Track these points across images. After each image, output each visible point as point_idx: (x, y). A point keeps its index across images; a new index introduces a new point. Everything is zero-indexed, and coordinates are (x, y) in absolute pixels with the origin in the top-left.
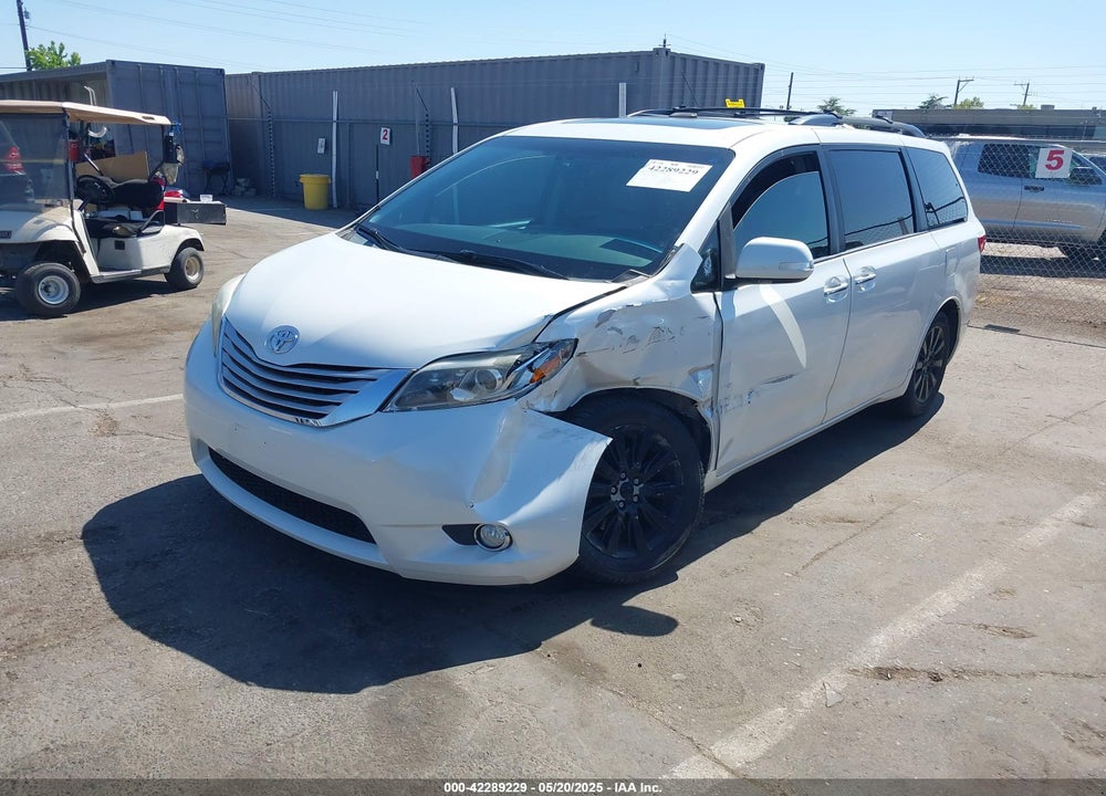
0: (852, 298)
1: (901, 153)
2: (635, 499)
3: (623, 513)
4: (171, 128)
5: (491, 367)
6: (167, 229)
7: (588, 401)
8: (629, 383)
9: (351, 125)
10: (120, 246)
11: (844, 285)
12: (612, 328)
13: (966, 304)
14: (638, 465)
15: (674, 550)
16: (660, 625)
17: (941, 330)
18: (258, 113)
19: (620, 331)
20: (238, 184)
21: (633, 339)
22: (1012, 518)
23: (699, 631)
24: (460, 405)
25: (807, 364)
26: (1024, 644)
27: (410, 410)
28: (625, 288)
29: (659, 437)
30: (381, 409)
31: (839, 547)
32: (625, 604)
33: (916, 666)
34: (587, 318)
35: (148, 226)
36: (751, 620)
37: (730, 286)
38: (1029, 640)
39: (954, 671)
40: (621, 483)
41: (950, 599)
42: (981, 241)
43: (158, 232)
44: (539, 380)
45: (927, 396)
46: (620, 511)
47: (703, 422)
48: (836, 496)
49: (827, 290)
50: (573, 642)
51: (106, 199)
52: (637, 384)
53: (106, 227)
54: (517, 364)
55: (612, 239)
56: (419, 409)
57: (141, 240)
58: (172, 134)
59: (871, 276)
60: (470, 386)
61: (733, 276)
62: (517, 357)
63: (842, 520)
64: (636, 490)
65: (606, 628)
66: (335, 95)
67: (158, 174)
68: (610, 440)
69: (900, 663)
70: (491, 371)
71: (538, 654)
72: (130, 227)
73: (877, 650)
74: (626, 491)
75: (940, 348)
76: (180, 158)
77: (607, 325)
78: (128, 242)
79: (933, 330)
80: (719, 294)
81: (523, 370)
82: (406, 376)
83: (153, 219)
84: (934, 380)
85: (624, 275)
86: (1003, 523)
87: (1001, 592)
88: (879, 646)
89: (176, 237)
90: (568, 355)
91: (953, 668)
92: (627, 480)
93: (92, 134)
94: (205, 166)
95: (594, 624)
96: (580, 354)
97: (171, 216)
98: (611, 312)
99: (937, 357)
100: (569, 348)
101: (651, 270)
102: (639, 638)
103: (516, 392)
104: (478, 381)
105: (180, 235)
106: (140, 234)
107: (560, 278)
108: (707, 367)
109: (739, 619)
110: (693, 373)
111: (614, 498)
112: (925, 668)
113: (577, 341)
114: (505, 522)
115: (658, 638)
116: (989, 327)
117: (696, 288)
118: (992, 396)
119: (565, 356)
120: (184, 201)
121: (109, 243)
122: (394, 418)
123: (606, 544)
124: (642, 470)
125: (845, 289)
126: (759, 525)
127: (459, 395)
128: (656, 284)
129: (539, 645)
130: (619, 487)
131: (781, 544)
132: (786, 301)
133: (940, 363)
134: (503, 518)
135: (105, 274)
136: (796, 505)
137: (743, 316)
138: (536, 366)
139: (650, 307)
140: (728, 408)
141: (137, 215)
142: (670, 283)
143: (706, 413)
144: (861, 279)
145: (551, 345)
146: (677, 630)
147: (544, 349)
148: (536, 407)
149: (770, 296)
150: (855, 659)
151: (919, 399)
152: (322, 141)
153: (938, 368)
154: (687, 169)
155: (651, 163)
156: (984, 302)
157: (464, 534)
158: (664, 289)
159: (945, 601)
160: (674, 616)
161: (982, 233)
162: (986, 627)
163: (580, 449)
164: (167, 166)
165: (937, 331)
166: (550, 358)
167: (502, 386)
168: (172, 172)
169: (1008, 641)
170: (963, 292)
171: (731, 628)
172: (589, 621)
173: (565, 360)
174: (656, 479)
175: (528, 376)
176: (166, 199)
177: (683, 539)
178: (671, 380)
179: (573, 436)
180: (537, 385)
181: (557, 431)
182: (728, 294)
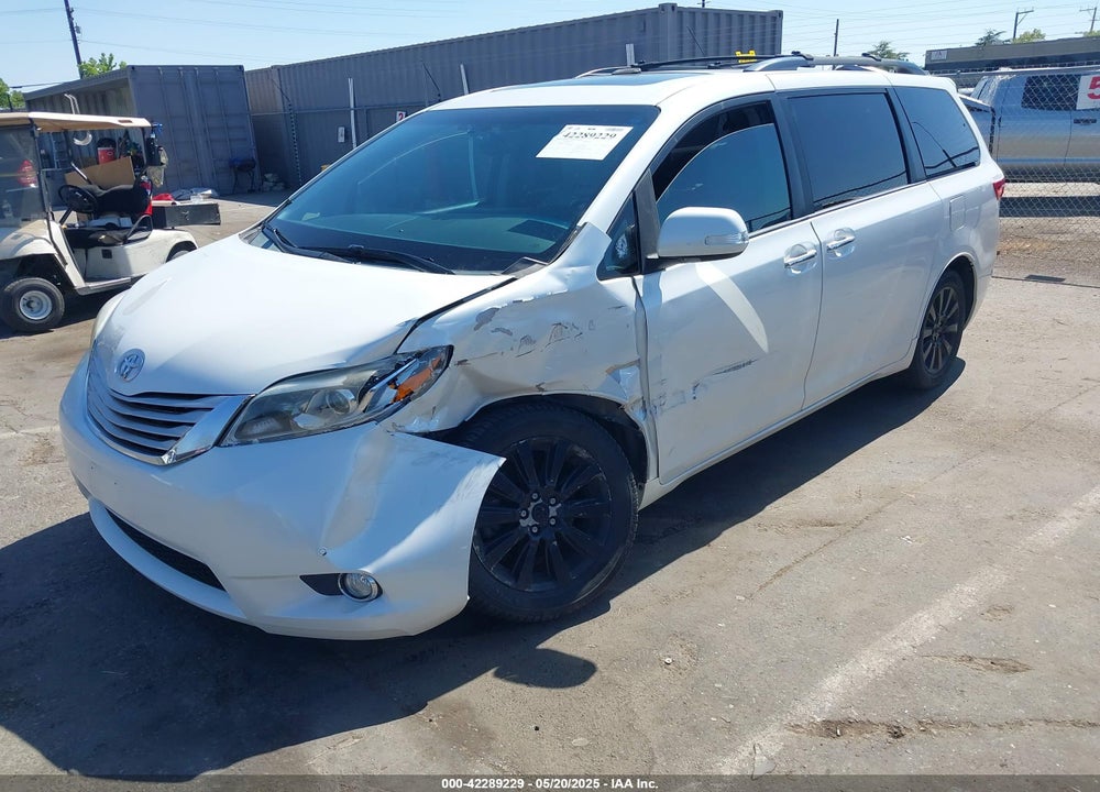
0: (824, 265)
1: (887, 94)
2: (553, 522)
3: (538, 539)
4: (153, 129)
5: (340, 387)
6: (156, 234)
7: (487, 412)
8: (530, 389)
9: (368, 111)
10: (107, 254)
11: (812, 252)
12: (497, 330)
13: (982, 259)
14: (552, 482)
15: (601, 577)
16: (575, 672)
17: (952, 291)
18: (280, 106)
19: (509, 332)
20: (267, 180)
21: (527, 340)
22: (1024, 510)
23: (619, 678)
24: (310, 433)
25: (770, 347)
26: (1016, 681)
27: (250, 443)
28: (513, 280)
29: (577, 449)
30: (218, 443)
31: (809, 559)
32: (540, 647)
33: (874, 717)
34: (463, 319)
35: (135, 232)
36: (684, 661)
37: (655, 267)
38: (1021, 675)
39: (920, 722)
40: (533, 504)
41: (931, 622)
42: (997, 186)
43: (147, 238)
44: (406, 398)
45: (941, 366)
46: (533, 538)
47: (634, 425)
48: (818, 494)
49: (789, 260)
50: (466, 701)
51: (90, 208)
52: (543, 390)
53: (91, 236)
54: (373, 381)
55: (525, 220)
56: (261, 441)
57: (128, 247)
58: (153, 136)
59: (851, 238)
60: (318, 410)
61: (655, 256)
62: (373, 373)
63: (821, 523)
64: (553, 511)
65: (508, 680)
66: (351, 82)
67: (143, 178)
68: (502, 460)
69: (855, 714)
70: (342, 391)
71: (420, 719)
72: (116, 235)
73: (829, 696)
74: (540, 513)
75: (953, 311)
76: (164, 159)
77: (490, 326)
78: (114, 250)
79: (942, 293)
80: (640, 278)
81: (382, 390)
82: (242, 402)
83: (140, 224)
84: (949, 347)
85: (517, 265)
86: (1012, 518)
87: (998, 609)
88: (831, 692)
89: (166, 241)
90: (443, 366)
91: (920, 718)
92: (540, 501)
93: (77, 142)
94: (232, 164)
95: (497, 675)
96: (460, 363)
97: (159, 220)
98: (493, 311)
99: (951, 321)
100: (444, 356)
101: (548, 256)
102: (545, 691)
103: (376, 415)
104: (331, 403)
105: (171, 238)
106: (126, 241)
107: (443, 272)
108: (631, 364)
109: (668, 660)
110: (614, 373)
111: (523, 523)
112: (885, 720)
113: (450, 349)
114: (368, 570)
115: (568, 690)
116: (1031, 278)
117: (603, 273)
118: (1022, 359)
119: (438, 367)
120: (174, 203)
121: (96, 252)
122: (234, 454)
123: (516, 577)
124: (558, 488)
125: (813, 256)
126: (719, 534)
127: (304, 421)
128: (552, 273)
129: (422, 706)
130: (530, 509)
131: (740, 559)
132: (733, 279)
133: (955, 327)
134: (365, 565)
135: (91, 285)
136: (768, 508)
137: (672, 302)
138: (400, 381)
139: (543, 301)
140: (665, 407)
141: (126, 221)
142: (569, 270)
143: (636, 415)
144: (835, 243)
145: (419, 355)
146: (593, 679)
147: (409, 360)
148: (409, 429)
149: (710, 274)
150: (801, 709)
151: (931, 370)
152: (341, 130)
153: (954, 333)
154: (604, 133)
155: (568, 129)
156: (1027, 249)
157: (327, 584)
158: (562, 278)
159: (925, 625)
160: (593, 660)
161: (1001, 176)
162: (971, 659)
163: (463, 474)
164: (151, 169)
165: (946, 293)
166: (418, 371)
167: (357, 409)
168: (156, 176)
169: (994, 677)
170: (977, 246)
171: (658, 672)
172: (493, 671)
173: (439, 371)
174: (578, 495)
175: (390, 393)
176: (155, 203)
177: (612, 564)
178: (588, 382)
179: (455, 459)
180: (405, 403)
181: (436, 455)
182: (652, 277)
